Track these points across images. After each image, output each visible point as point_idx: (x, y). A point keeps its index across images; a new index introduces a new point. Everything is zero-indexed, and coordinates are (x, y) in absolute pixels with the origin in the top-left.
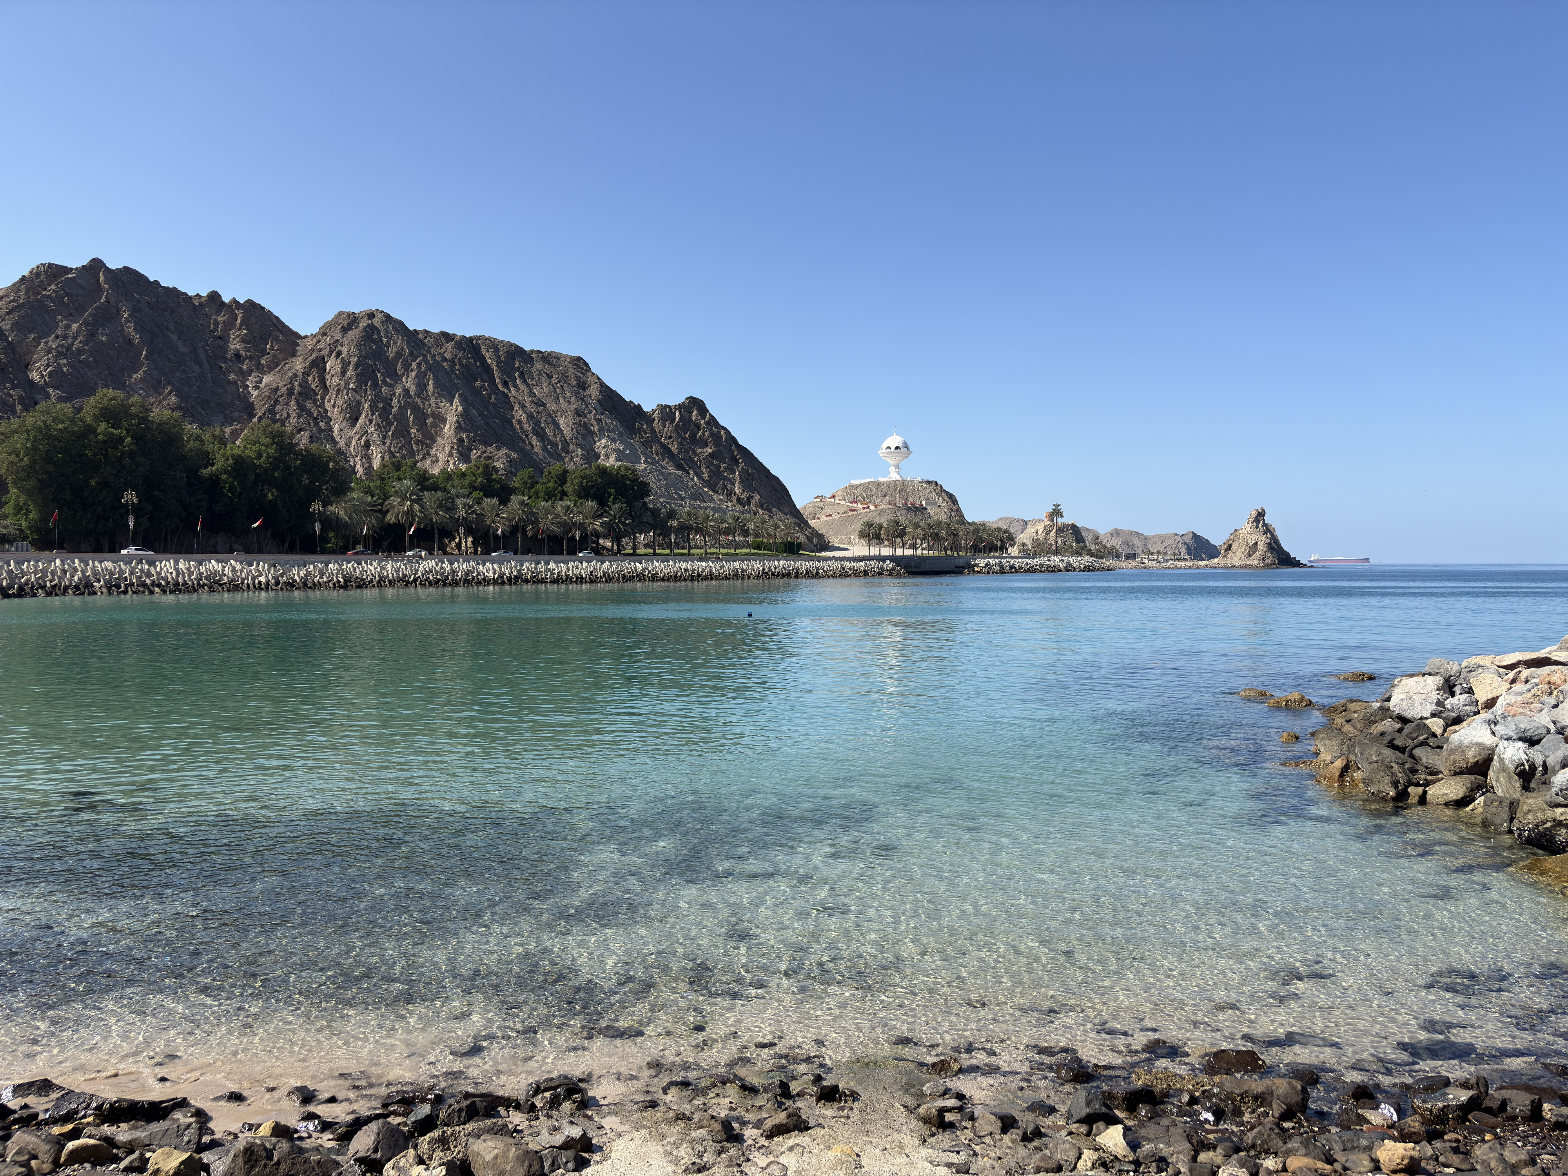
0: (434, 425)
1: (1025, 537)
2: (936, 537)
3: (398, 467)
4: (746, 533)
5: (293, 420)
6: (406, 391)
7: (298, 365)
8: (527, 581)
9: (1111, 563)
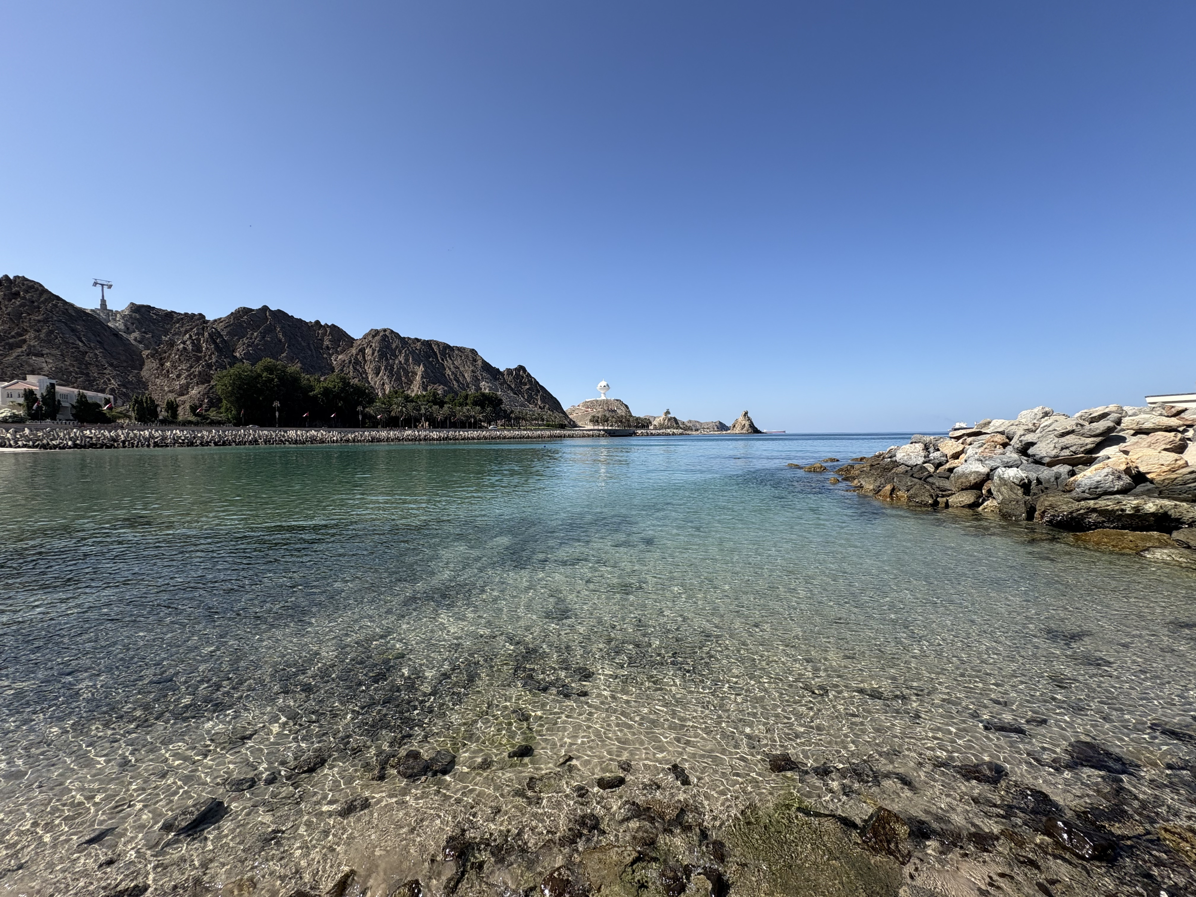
0: (412, 376)
1: (655, 423)
2: (621, 422)
3: (396, 392)
4: (543, 420)
5: (351, 374)
6: (400, 362)
7: (354, 351)
8: (451, 439)
9: (689, 432)
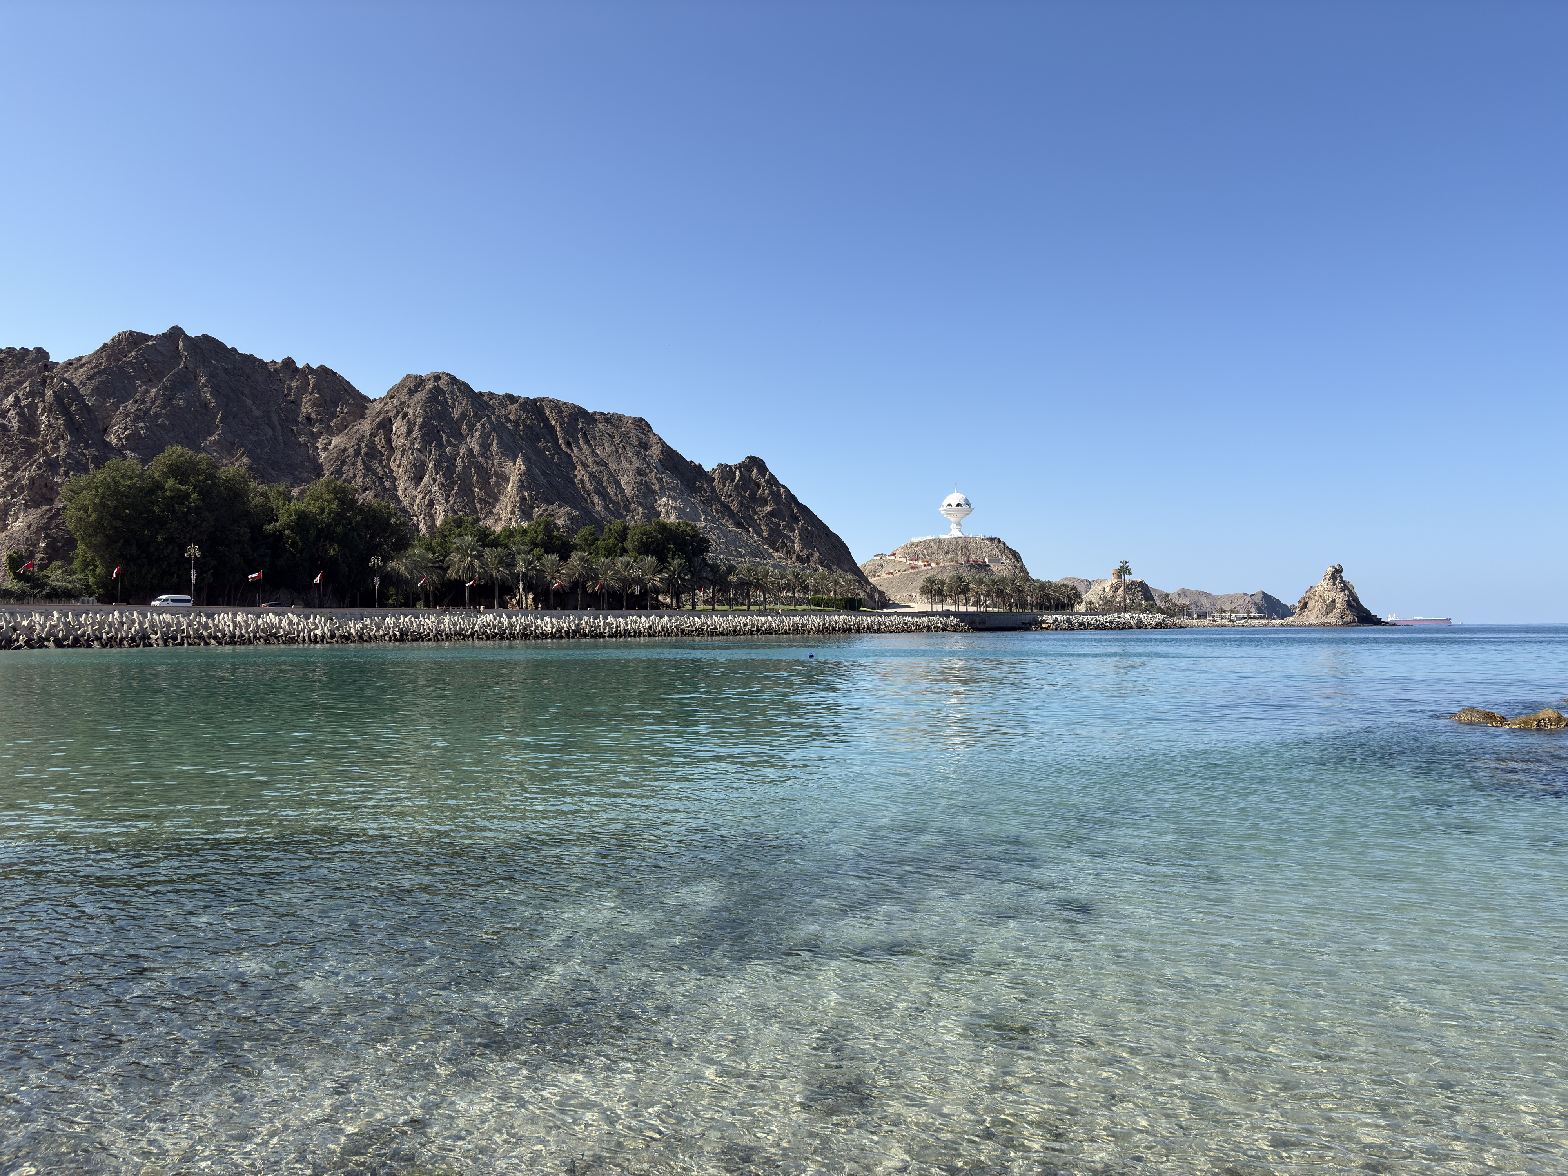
0: (497, 484)
1: (1091, 596)
2: (1001, 593)
3: (459, 523)
4: (805, 589)
5: (359, 480)
6: (471, 451)
7: (366, 427)
8: (585, 635)
9: (1183, 621)
